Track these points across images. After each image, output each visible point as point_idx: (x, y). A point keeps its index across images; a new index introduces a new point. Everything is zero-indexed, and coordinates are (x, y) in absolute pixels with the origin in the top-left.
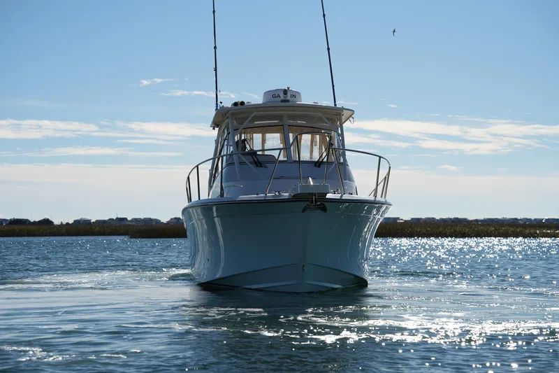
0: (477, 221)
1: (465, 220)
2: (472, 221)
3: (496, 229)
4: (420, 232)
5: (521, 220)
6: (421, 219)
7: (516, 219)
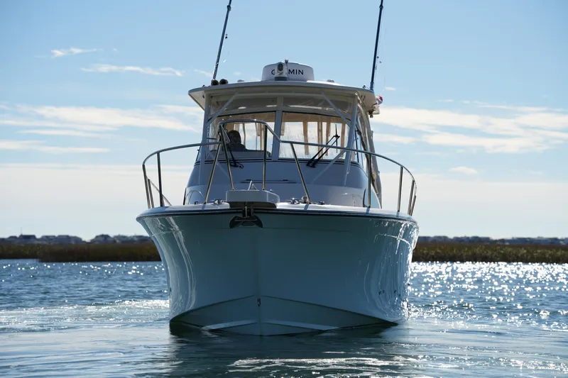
0: (503, 241)
1: (487, 239)
2: (496, 241)
3: (528, 251)
4: (428, 254)
5: (562, 240)
6: (429, 237)
7: (556, 239)
